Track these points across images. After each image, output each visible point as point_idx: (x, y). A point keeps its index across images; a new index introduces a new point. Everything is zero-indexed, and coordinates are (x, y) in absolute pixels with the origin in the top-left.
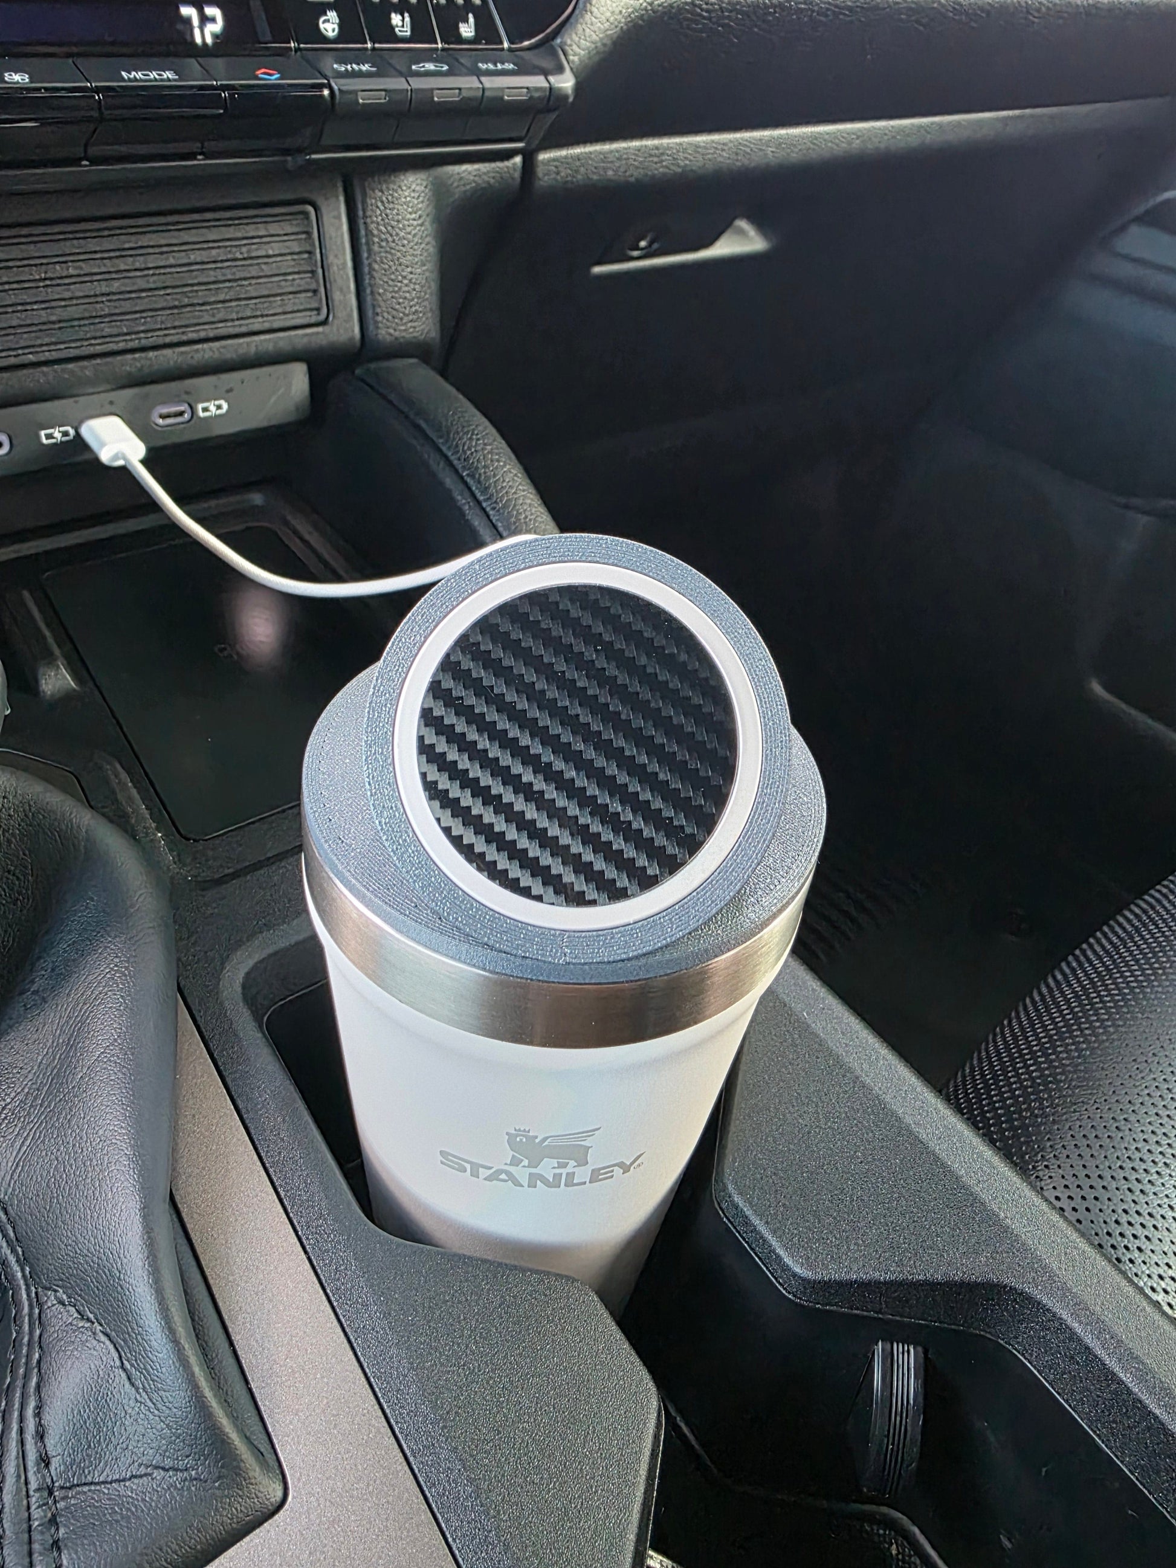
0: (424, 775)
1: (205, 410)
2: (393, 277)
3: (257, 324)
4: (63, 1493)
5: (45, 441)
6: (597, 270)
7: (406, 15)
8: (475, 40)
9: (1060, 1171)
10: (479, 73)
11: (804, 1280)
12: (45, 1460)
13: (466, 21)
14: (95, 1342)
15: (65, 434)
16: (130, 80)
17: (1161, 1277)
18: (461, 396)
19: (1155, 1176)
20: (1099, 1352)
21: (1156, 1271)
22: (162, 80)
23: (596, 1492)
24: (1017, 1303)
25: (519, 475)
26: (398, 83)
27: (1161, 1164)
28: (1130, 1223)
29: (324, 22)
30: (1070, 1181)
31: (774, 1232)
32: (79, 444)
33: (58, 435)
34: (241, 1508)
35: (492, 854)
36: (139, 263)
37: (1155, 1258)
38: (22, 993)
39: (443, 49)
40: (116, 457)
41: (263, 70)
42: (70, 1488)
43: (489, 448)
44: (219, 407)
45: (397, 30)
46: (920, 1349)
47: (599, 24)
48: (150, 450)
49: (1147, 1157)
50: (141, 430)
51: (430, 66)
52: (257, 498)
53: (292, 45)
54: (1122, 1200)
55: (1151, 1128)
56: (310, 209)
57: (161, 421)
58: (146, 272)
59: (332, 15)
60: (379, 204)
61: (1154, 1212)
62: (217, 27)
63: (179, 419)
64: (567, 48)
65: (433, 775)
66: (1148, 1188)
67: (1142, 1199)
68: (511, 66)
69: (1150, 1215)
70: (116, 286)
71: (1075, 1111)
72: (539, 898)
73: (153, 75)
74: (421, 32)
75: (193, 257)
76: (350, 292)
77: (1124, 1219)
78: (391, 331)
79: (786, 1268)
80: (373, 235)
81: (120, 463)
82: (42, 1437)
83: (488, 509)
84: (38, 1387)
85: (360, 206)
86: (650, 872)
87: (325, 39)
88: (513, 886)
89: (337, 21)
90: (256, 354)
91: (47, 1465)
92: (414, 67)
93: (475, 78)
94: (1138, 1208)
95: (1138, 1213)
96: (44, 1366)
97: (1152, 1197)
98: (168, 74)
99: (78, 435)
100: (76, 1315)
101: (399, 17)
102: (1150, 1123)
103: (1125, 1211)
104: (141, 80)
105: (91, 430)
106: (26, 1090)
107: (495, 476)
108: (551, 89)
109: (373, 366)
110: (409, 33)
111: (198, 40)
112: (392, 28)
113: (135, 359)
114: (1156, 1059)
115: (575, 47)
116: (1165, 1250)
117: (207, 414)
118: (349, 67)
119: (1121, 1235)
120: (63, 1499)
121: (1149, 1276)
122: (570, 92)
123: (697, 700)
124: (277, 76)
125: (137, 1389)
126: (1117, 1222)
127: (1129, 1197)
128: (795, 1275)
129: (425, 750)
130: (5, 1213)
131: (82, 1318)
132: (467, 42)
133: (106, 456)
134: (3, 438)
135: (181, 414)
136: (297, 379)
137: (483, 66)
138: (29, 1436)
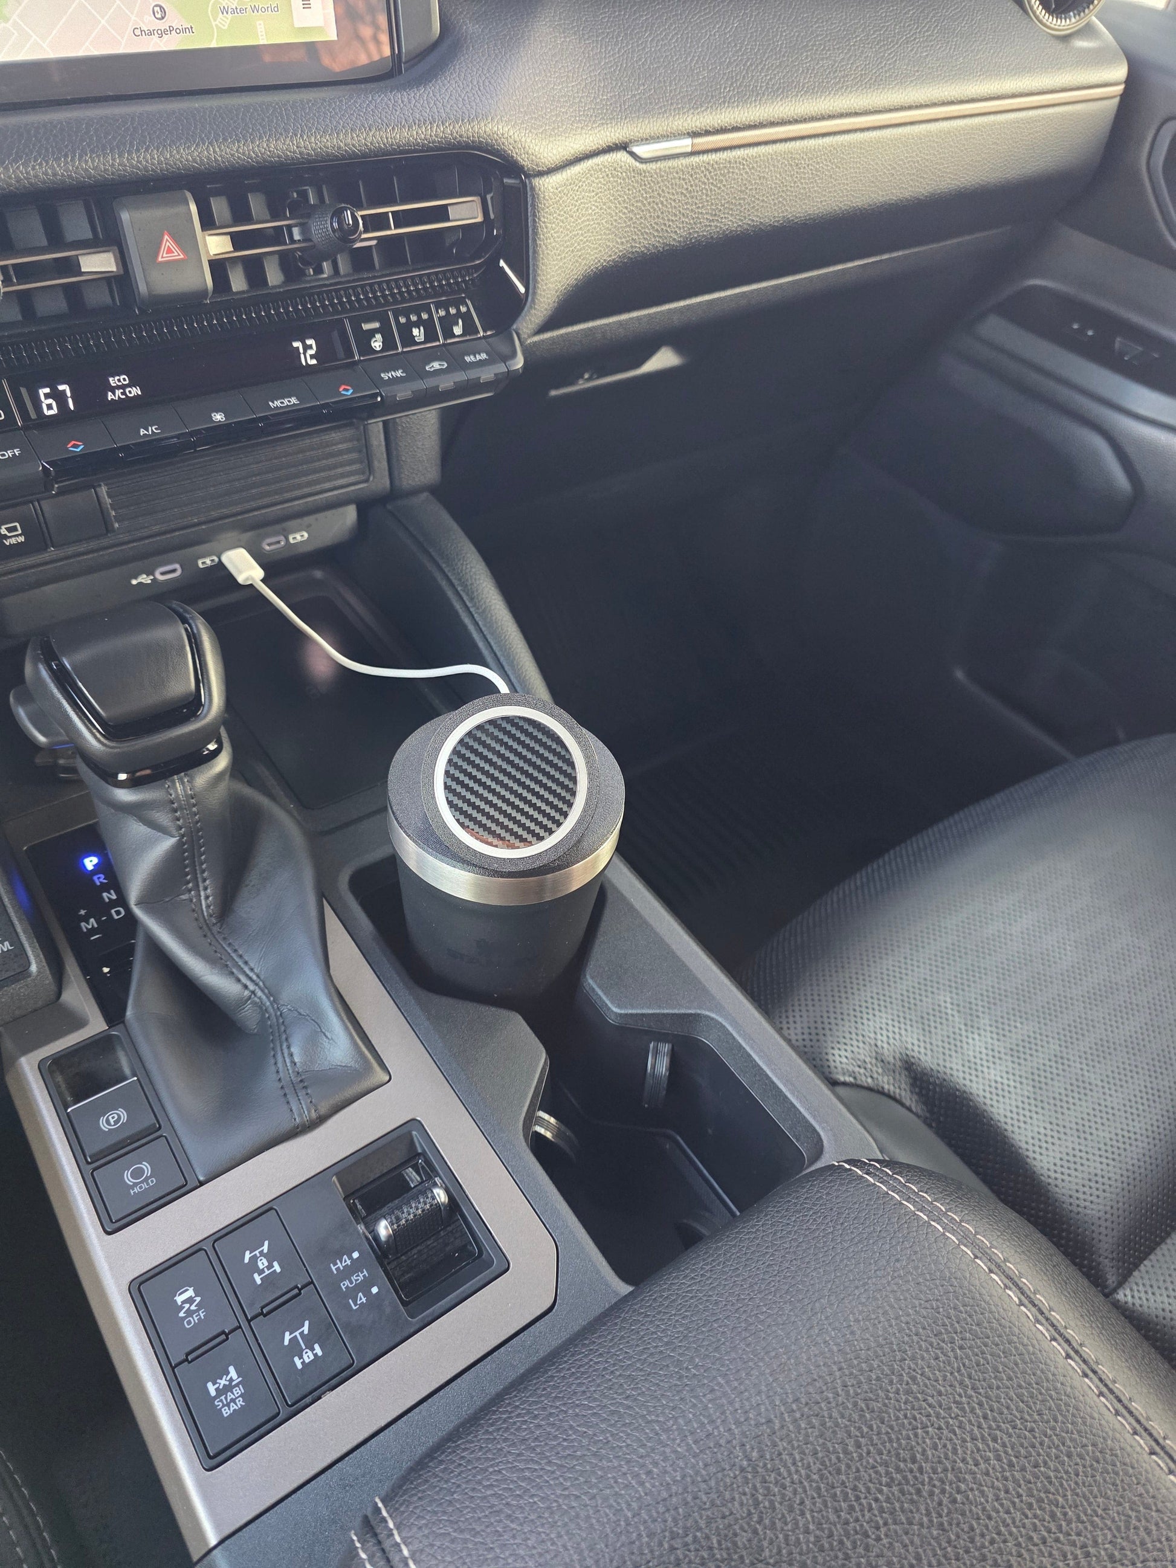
1: (294, 538)
2: (411, 449)
3: (327, 485)
4: (303, 1073)
5: (201, 566)
6: (553, 393)
7: (421, 328)
8: (463, 335)
10: (465, 366)
11: (618, 1014)
12: (294, 1063)
13: (457, 324)
14: (307, 1023)
15: (213, 561)
16: (275, 409)
22: (291, 406)
26: (419, 385)
29: (374, 342)
31: (605, 994)
32: (221, 566)
33: (208, 562)
34: (373, 1080)
38: (247, 886)
39: (444, 345)
40: (247, 579)
41: (343, 387)
42: (306, 1072)
44: (302, 536)
45: (416, 338)
48: (264, 570)
50: (259, 557)
51: (436, 365)
52: (318, 574)
53: (356, 359)
57: (267, 548)
59: (378, 336)
62: (313, 352)
63: (278, 546)
64: (520, 332)
68: (484, 356)
73: (286, 402)
74: (431, 336)
76: (383, 460)
78: (410, 481)
79: (611, 1011)
81: (249, 582)
82: (291, 1056)
84: (287, 1039)
87: (375, 352)
89: (382, 340)
90: (327, 503)
92: (427, 368)
93: (463, 372)
96: (287, 1032)
98: (293, 400)
99: (220, 562)
100: (298, 1014)
101: (416, 330)
104: (281, 408)
105: (228, 558)
106: (258, 928)
108: (509, 371)
109: (399, 503)
110: (424, 339)
111: (305, 363)
117: (296, 541)
118: (390, 374)
120: (304, 1075)
122: (520, 369)
124: (351, 391)
125: (329, 1038)
128: (615, 1013)
130: (258, 976)
131: (300, 1014)
132: (459, 336)
133: (241, 579)
134: (177, 566)
135: (279, 542)
136: (350, 514)
137: (468, 359)
138: (286, 1055)
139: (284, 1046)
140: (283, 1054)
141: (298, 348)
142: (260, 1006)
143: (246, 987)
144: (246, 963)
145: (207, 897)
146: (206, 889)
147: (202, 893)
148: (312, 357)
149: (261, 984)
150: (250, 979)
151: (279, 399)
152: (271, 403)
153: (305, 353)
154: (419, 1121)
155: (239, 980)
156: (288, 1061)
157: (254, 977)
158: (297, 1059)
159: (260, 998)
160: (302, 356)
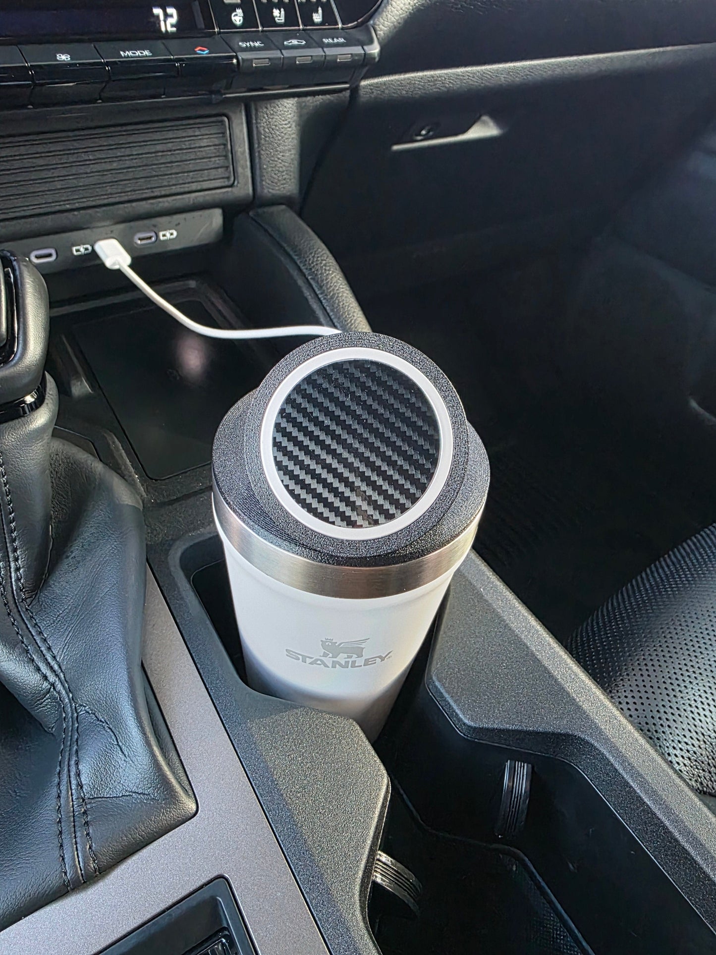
0: (275, 458)
1: (164, 235)
2: (273, 159)
3: (194, 186)
4: (90, 800)
5: (75, 253)
6: (395, 147)
7: (282, 10)
8: (322, 23)
9: (629, 682)
10: (322, 46)
11: (469, 726)
12: (80, 786)
13: (317, 12)
14: (104, 732)
15: (86, 249)
16: (125, 57)
17: (679, 742)
18: (309, 230)
19: (683, 688)
20: (621, 771)
21: (677, 738)
22: (144, 57)
23: (352, 820)
24: (582, 745)
25: (341, 279)
26: (276, 54)
27: (687, 682)
28: (665, 712)
29: (235, 16)
30: (635, 688)
31: (455, 701)
32: (94, 255)
33: (82, 250)
34: (174, 814)
35: (309, 499)
36: (128, 152)
37: (677, 732)
39: (303, 30)
40: (114, 264)
41: (199, 48)
42: (92, 799)
43: (324, 262)
44: (172, 234)
45: (276, 19)
46: (530, 765)
47: (396, 12)
48: (133, 259)
49: (680, 678)
50: (129, 247)
51: (295, 42)
52: (192, 284)
53: (216, 30)
54: (662, 700)
55: (684, 662)
56: (226, 119)
57: (139, 242)
58: (131, 157)
59: (239, 11)
60: (265, 115)
61: (680, 707)
62: (174, 20)
63: (149, 241)
64: (377, 27)
65: (280, 457)
66: (678, 694)
67: (674, 700)
68: (342, 40)
69: (678, 709)
70: (115, 165)
71: (642, 650)
72: (333, 523)
73: (138, 53)
74: (291, 19)
75: (159, 148)
76: (247, 167)
77: (662, 710)
78: (270, 190)
79: (460, 720)
80: (261, 133)
81: (116, 267)
82: (79, 775)
83: (322, 299)
84: (77, 751)
85: (254, 117)
86: (391, 512)
87: (235, 26)
88: (320, 516)
89: (242, 15)
90: (194, 203)
91: (82, 787)
92: (285, 43)
93: (320, 49)
94: (671, 704)
95: (671, 707)
96: (79, 742)
97: (680, 699)
98: (146, 53)
99: (93, 250)
100: (95, 718)
101: (278, 11)
102: (684, 659)
103: (663, 706)
104: (132, 57)
105: (101, 248)
106: (70, 607)
107: (327, 279)
108: (365, 54)
109: (260, 211)
110: (283, 21)
111: (163, 29)
112: (273, 18)
113: (125, 207)
114: (693, 625)
115: (381, 26)
116: (684, 727)
117: (165, 238)
118: (248, 44)
119: (660, 718)
120: (90, 803)
121: (673, 741)
122: (376, 55)
123: (420, 423)
124: (207, 52)
125: (125, 755)
126: (658, 711)
127: (667, 698)
128: (464, 724)
129: (276, 444)
130: (60, 667)
131: (98, 720)
132: (317, 25)
133: (109, 263)
134: (53, 251)
135: (150, 238)
136: (216, 218)
137: (326, 41)
138: (72, 774)
139: (73, 762)
140: (69, 771)
141: (158, 17)
142: (59, 701)
143: (45, 678)
144: (49, 648)
145: (17, 569)
146: (16, 560)
147: (12, 564)
148: (172, 26)
149: (62, 675)
150: (51, 668)
151: (132, 50)
152: (122, 53)
153: (165, 21)
154: (227, 880)
155: (38, 669)
156: (74, 782)
157: (56, 667)
158: (84, 780)
159: (59, 693)
160: (162, 23)
